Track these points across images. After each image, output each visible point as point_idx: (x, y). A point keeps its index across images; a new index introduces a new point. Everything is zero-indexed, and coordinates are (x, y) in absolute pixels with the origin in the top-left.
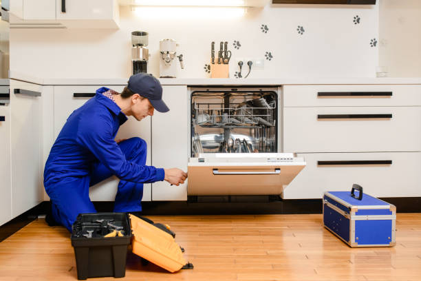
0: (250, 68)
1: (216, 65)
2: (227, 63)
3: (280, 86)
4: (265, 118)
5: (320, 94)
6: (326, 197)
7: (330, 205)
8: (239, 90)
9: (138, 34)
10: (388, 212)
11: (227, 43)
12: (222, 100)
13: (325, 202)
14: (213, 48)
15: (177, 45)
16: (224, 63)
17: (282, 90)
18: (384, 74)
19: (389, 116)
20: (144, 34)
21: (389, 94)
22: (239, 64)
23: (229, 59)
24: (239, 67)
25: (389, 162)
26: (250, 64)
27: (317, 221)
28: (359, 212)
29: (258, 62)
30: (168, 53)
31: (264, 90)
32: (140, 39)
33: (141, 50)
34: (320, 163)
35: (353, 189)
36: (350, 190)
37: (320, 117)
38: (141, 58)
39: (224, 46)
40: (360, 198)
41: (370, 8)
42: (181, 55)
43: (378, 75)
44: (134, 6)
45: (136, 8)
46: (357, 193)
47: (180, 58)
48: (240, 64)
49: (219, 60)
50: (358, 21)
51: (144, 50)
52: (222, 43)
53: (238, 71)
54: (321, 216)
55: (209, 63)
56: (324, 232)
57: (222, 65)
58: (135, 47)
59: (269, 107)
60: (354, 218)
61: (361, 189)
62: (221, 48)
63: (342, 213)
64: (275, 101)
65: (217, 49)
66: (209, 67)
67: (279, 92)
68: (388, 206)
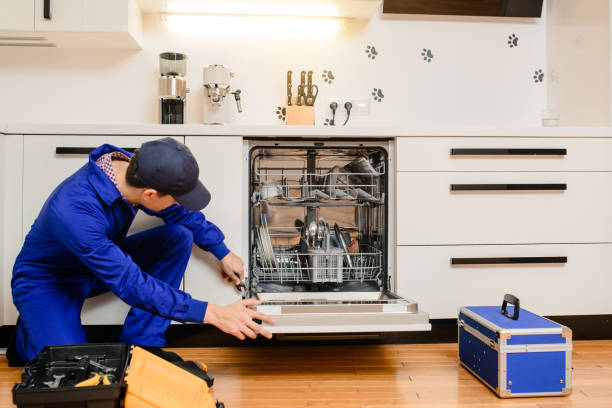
0: (349, 113)
1: (294, 107)
2: (312, 105)
3: (392, 139)
4: (368, 190)
5: (455, 152)
6: (462, 315)
7: (469, 329)
8: (326, 144)
9: (169, 56)
10: (559, 339)
11: (311, 73)
12: (303, 163)
13: (461, 322)
14: (289, 81)
15: (231, 74)
16: (307, 104)
17: (395, 145)
18: (555, 122)
19: (563, 187)
20: (180, 57)
21: (562, 152)
22: (331, 107)
23: (314, 98)
24: (331, 111)
25: (563, 260)
26: (348, 106)
27: (449, 354)
28: (513, 340)
29: (361, 105)
30: (216, 86)
31: (366, 144)
32: (173, 65)
33: (174, 81)
34: (456, 262)
35: (505, 303)
36: (501, 304)
37: (455, 188)
38: (174, 95)
39: (307, 79)
40: (515, 317)
41: (532, 23)
42: (239, 91)
43: (545, 123)
44: (165, 13)
45: (169, 18)
46: (512, 310)
47: (237, 95)
48: (333, 107)
49: (299, 99)
50: (515, 42)
51: (178, 82)
52: (304, 72)
53: (330, 118)
54: (455, 347)
55: (284, 104)
56: (461, 374)
57: (304, 107)
58: (165, 77)
59: (375, 173)
60: (504, 349)
61: (516, 302)
62: (303, 81)
63: (487, 340)
64: (383, 163)
65: (296, 82)
66: (284, 111)
67: (389, 148)
68: (559, 330)
